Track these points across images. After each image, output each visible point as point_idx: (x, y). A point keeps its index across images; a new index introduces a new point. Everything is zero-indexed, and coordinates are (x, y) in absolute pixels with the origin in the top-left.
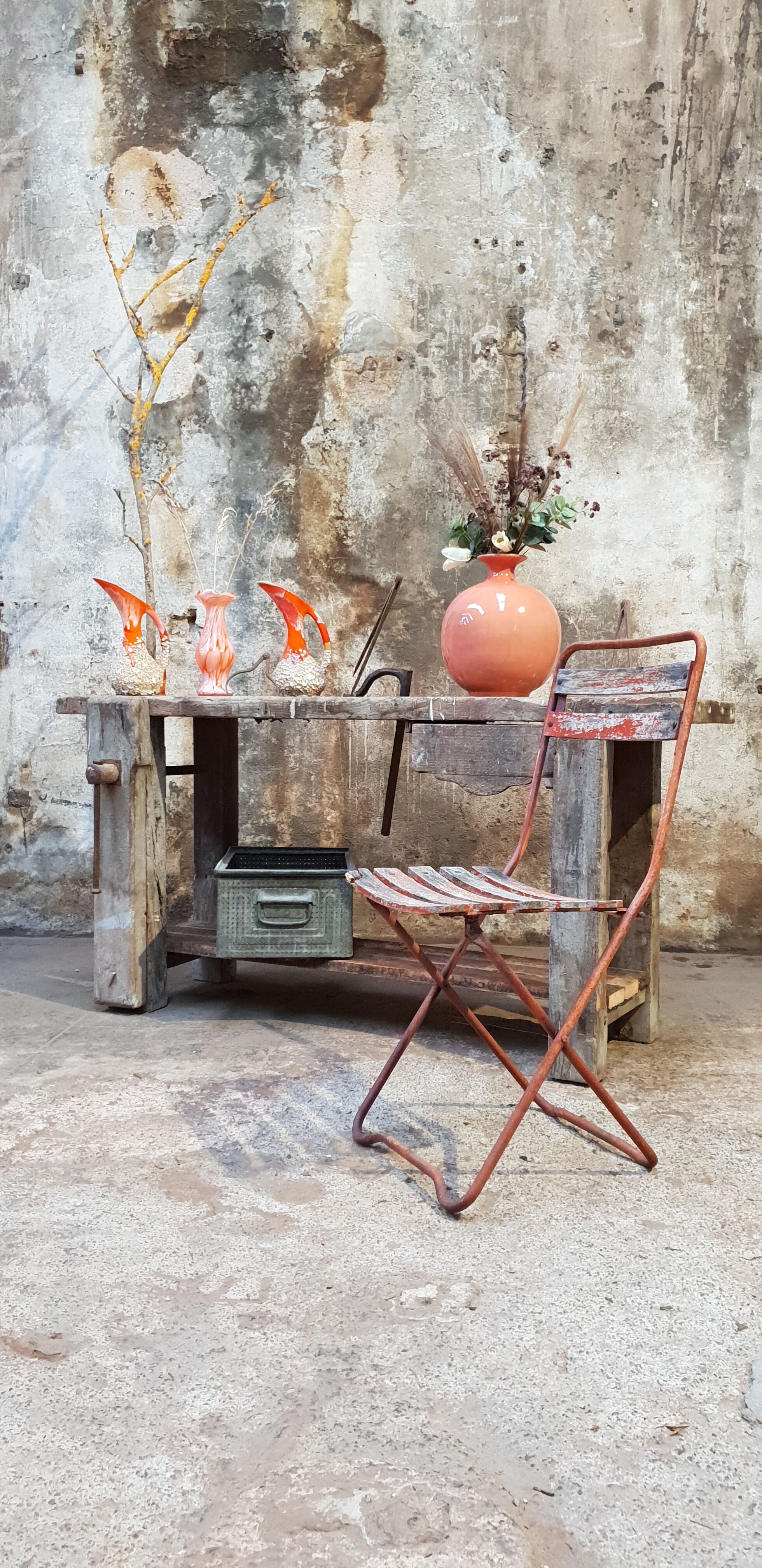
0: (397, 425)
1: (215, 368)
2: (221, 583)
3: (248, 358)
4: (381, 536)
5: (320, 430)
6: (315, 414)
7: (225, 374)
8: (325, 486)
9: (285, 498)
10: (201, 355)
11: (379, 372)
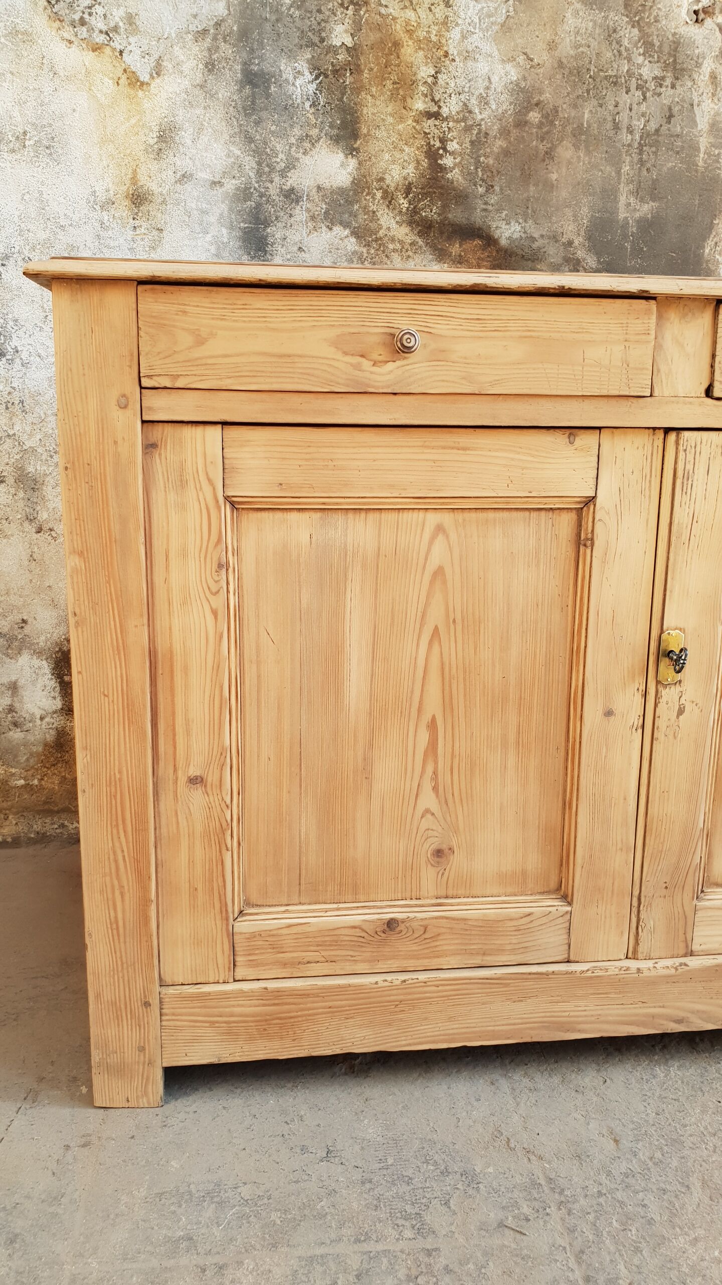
2: (213, 231)
4: (506, 153)
8: (408, 50)
9: (335, 72)
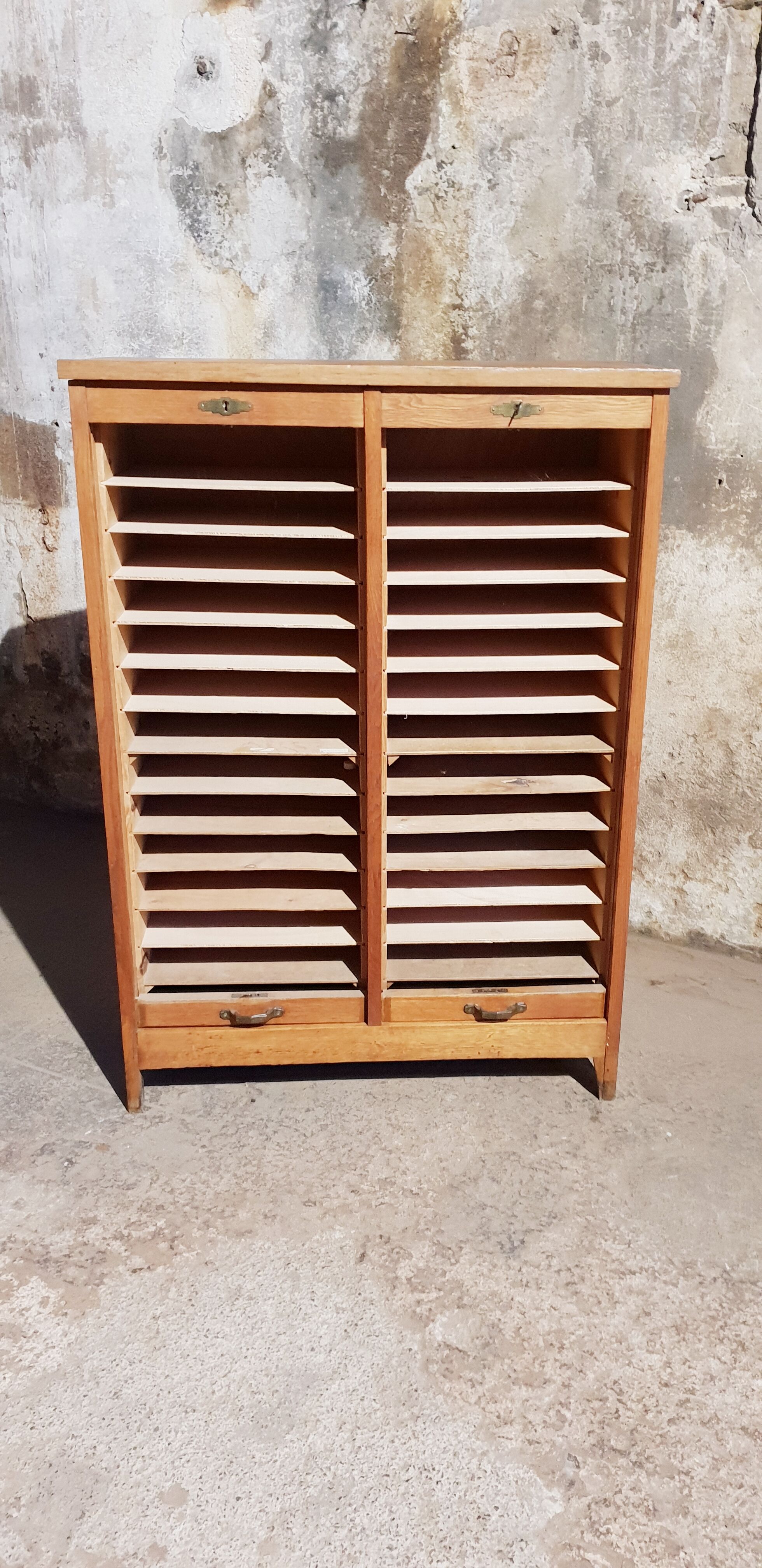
0: (546, 151)
1: (288, 68)
3: (332, 46)
5: (432, 164)
6: (425, 139)
7: (301, 78)
10: (268, 46)
11: (521, 58)
